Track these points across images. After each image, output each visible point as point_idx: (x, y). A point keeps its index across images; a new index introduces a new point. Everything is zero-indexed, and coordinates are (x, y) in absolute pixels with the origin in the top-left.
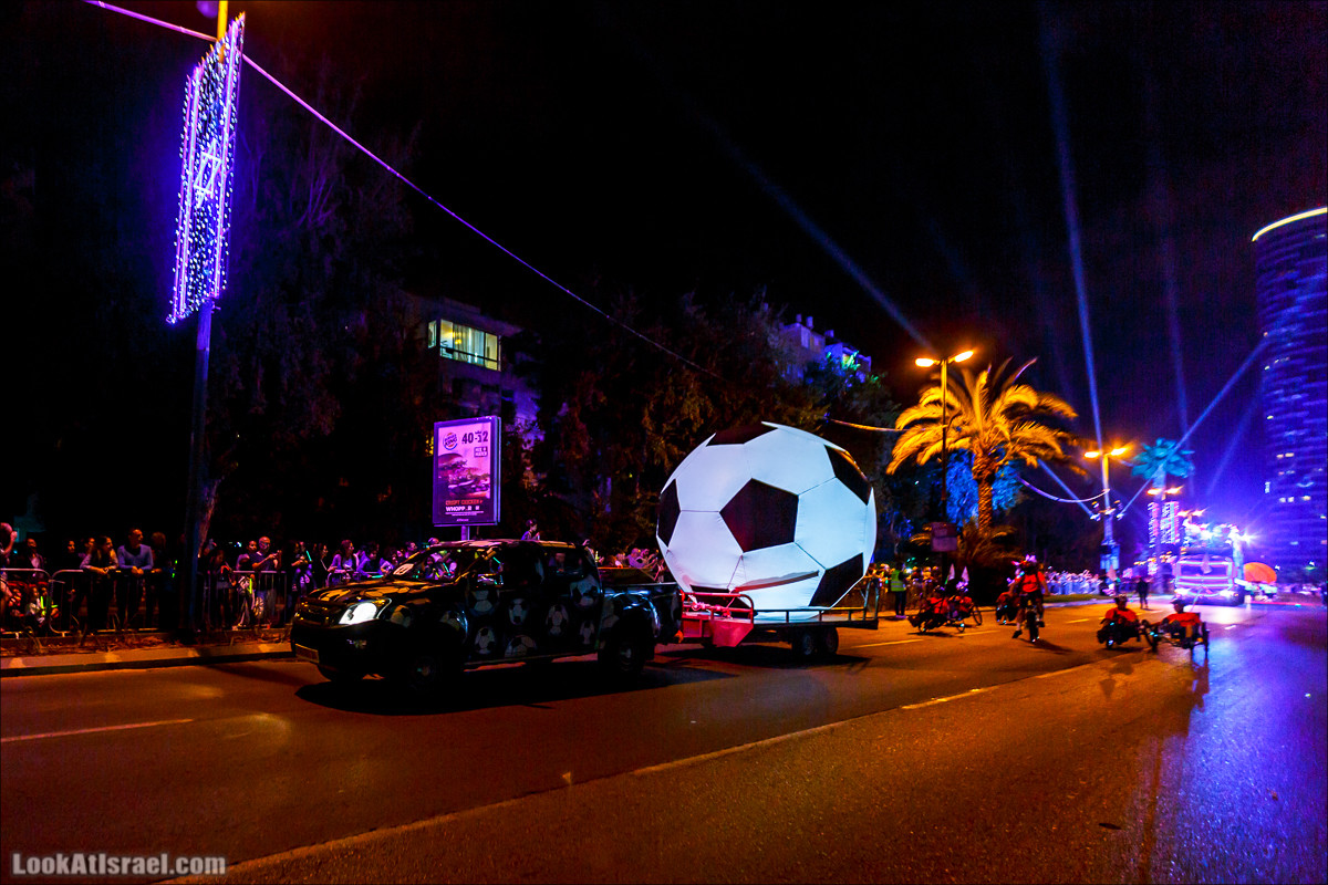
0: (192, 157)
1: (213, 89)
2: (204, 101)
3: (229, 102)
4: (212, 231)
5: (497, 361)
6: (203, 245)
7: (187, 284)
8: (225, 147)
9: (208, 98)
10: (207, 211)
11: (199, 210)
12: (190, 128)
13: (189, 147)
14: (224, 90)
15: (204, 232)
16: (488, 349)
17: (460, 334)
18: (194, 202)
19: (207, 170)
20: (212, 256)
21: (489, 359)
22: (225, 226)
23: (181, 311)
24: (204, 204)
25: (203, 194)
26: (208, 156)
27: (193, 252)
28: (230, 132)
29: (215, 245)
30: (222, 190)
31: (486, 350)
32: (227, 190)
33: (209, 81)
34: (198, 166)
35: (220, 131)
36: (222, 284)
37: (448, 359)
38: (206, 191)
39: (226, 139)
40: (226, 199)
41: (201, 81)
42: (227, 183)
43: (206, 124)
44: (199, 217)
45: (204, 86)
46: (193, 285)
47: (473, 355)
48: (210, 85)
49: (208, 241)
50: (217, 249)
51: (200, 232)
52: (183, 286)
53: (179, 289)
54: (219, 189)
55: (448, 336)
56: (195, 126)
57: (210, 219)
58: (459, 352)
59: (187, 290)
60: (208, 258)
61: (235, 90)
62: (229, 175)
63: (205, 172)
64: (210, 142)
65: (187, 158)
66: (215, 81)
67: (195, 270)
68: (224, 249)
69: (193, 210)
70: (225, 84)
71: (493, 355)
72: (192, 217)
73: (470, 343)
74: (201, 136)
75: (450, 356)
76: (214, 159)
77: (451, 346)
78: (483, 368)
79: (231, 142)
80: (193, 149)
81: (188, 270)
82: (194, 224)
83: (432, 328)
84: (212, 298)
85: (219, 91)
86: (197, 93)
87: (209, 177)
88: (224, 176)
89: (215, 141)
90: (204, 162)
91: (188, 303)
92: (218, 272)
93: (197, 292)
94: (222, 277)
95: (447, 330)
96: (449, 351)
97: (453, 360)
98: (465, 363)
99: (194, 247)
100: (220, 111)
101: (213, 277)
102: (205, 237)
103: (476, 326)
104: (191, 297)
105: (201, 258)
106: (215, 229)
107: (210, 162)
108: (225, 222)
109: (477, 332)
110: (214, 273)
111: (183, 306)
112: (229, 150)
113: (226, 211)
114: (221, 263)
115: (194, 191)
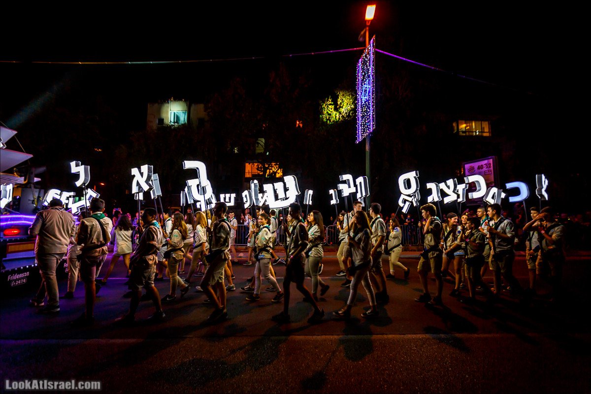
0: (360, 88)
1: (366, 64)
2: (363, 69)
3: (371, 66)
4: (368, 110)
5: (489, 132)
6: (366, 115)
7: (361, 129)
8: (371, 81)
9: (364, 67)
10: (366, 104)
11: (364, 104)
12: (359, 79)
13: (359, 85)
14: (370, 63)
15: (366, 111)
16: (484, 128)
17: (468, 124)
18: (362, 103)
19: (365, 91)
20: (369, 118)
21: (484, 132)
22: (373, 107)
23: (360, 139)
24: (365, 102)
25: (364, 99)
26: (365, 86)
27: (362, 119)
28: (372, 76)
29: (370, 114)
30: (371, 95)
31: (483, 129)
32: (373, 95)
33: (364, 62)
34: (362, 90)
35: (369, 76)
36: (373, 127)
37: (463, 136)
38: (366, 98)
39: (371, 78)
40: (373, 98)
41: (361, 62)
42: (372, 93)
43: (364, 76)
44: (364, 107)
45: (362, 64)
46: (363, 129)
47: (476, 132)
48: (364, 63)
49: (367, 114)
50: (371, 116)
51: (364, 111)
52: (360, 130)
53: (359, 132)
54: (370, 96)
55: (463, 126)
56: (360, 78)
57: (368, 106)
58: (469, 132)
59: (361, 131)
60: (368, 119)
61: (373, 61)
62: (373, 91)
63: (365, 92)
64: (366, 81)
65: (359, 89)
66: (366, 61)
67: (363, 124)
68: (373, 115)
69: (361, 105)
70: (370, 60)
71: (486, 130)
72: (361, 107)
73: (474, 127)
74: (362, 80)
75: (464, 134)
76: (368, 86)
77: (464, 130)
78: (482, 136)
79: (373, 79)
80: (360, 85)
81: (361, 125)
82: (362, 110)
83: (454, 125)
84: (370, 133)
85: (368, 63)
86: (360, 67)
87: (366, 93)
88: (371, 91)
89: (367, 80)
90: (364, 88)
91: (362, 136)
92: (371, 123)
93: (365, 131)
94: (373, 125)
95: (462, 124)
96: (463, 132)
97: (466, 136)
98: (472, 136)
99: (363, 117)
100: (368, 70)
101: (370, 125)
102: (366, 113)
103: (476, 120)
104: (363, 133)
105: (365, 120)
106: (370, 110)
107: (366, 88)
108: (373, 106)
109: (477, 122)
110: (370, 124)
111: (360, 137)
112: (373, 82)
113: (373, 102)
114: (372, 120)
115: (361, 99)
